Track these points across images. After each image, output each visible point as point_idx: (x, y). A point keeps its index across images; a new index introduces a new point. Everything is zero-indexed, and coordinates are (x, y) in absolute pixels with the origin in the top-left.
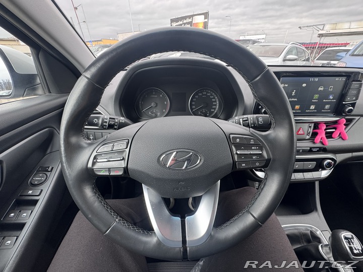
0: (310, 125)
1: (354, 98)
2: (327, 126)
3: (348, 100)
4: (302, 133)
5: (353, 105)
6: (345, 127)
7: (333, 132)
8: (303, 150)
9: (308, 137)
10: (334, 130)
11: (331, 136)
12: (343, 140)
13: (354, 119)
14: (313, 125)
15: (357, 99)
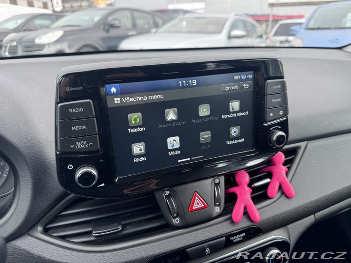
0: (217, 181)
1: (281, 113)
2: (251, 174)
3: (272, 117)
4: (201, 205)
5: (284, 126)
6: (284, 168)
7: (267, 185)
8: (210, 247)
9: (217, 210)
10: (268, 180)
11: (266, 193)
12: (287, 197)
13: (298, 148)
14: (222, 179)
15: (286, 113)
